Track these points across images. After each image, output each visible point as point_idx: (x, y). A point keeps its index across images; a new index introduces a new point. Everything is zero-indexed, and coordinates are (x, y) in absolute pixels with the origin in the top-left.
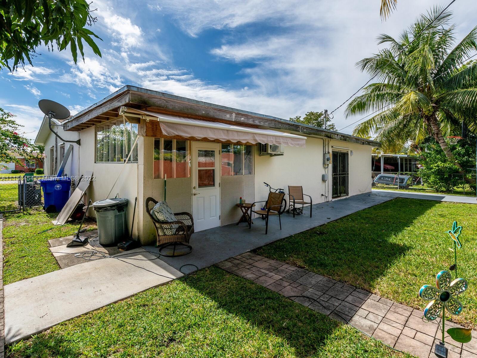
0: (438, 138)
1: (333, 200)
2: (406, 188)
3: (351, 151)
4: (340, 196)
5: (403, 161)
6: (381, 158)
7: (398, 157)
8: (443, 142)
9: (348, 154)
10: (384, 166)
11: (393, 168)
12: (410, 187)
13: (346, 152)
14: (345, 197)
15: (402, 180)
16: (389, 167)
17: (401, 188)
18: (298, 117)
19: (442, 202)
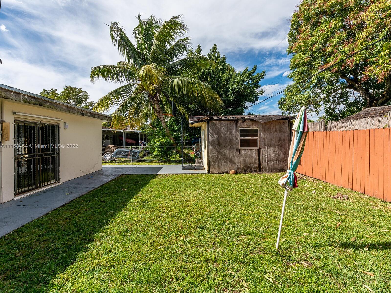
0: (160, 116)
1: (16, 198)
2: (139, 160)
3: (65, 123)
4: (40, 187)
5: (142, 136)
6: (124, 133)
7: (138, 133)
8: (163, 120)
9: (58, 126)
10: (126, 141)
11: (134, 142)
12: (142, 159)
13: (56, 124)
14: (51, 186)
15: (135, 154)
16: (130, 141)
17: (134, 161)
18: (54, 90)
19: (158, 175)
